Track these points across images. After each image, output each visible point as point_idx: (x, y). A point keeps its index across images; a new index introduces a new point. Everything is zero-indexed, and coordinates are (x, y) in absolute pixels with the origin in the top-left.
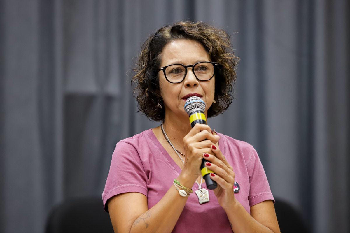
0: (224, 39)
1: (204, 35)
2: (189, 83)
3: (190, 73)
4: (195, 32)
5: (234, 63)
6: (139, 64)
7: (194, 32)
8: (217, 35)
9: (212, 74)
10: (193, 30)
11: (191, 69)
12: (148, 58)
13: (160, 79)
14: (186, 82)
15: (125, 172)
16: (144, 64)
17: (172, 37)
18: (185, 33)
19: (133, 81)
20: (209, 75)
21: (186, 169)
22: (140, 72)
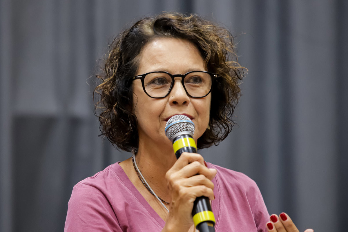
0: (226, 40)
1: (201, 34)
2: (177, 99)
3: (178, 85)
4: (189, 29)
5: (239, 75)
6: (105, 68)
7: (187, 28)
8: (217, 34)
9: (208, 88)
10: (186, 26)
11: (179, 79)
12: (119, 60)
13: (135, 92)
14: (172, 98)
15: (94, 228)
16: (112, 68)
17: (155, 33)
18: (174, 29)
19: (96, 92)
20: (204, 89)
21: (172, 217)
22: (107, 80)
